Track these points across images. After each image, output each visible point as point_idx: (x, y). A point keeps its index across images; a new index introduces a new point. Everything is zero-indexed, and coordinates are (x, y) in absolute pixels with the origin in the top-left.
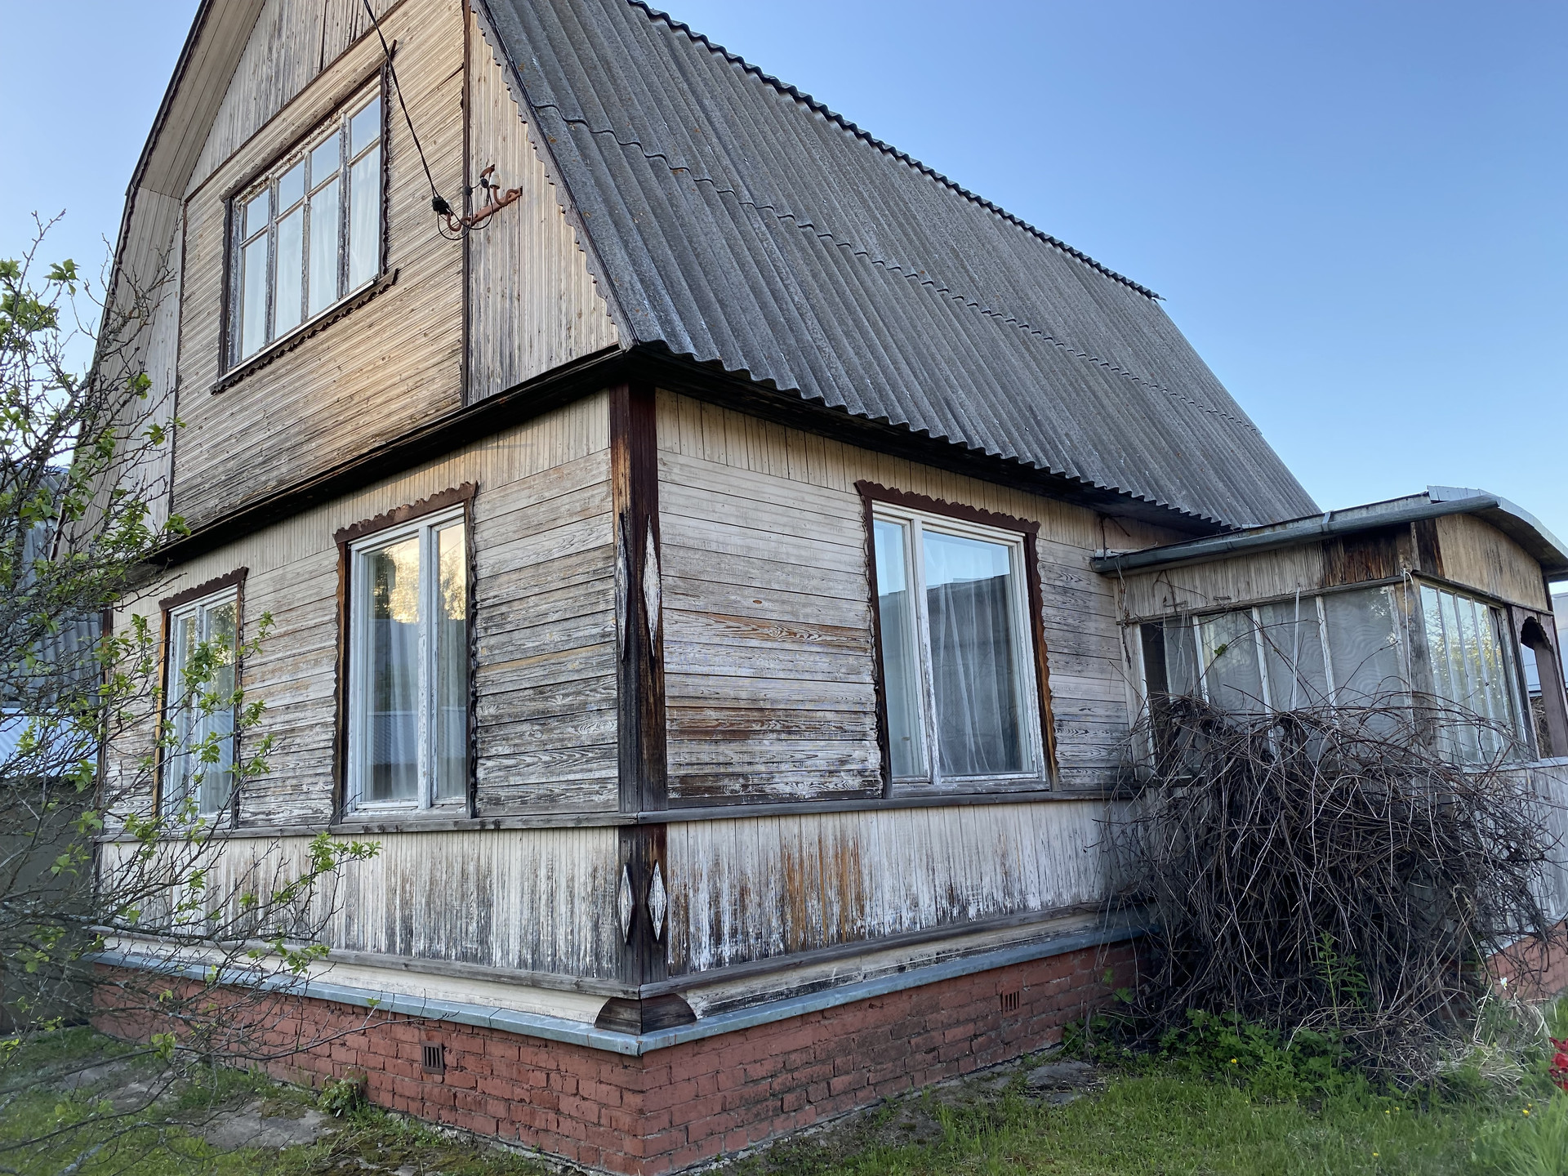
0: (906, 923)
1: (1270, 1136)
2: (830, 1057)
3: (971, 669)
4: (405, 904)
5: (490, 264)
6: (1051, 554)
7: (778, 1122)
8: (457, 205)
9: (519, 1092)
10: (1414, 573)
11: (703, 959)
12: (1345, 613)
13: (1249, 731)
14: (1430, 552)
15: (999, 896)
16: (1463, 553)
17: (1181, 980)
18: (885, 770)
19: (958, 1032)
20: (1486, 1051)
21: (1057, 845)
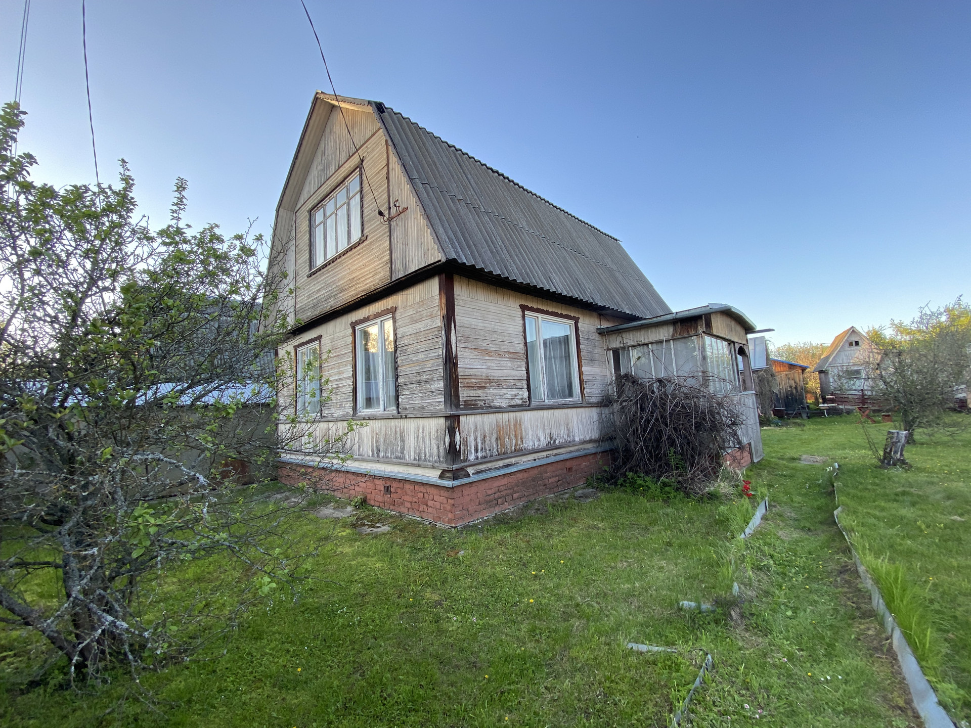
0: (536, 446)
1: (653, 511)
2: (513, 488)
3: (557, 366)
4: (377, 441)
5: (397, 234)
6: (584, 327)
7: (497, 508)
8: (386, 213)
9: (415, 500)
10: (703, 332)
11: (472, 457)
12: (680, 345)
13: (648, 384)
14: (709, 325)
15: (566, 437)
16: (719, 325)
17: (624, 463)
18: (530, 398)
19: (553, 480)
20: (722, 484)
21: (584, 420)
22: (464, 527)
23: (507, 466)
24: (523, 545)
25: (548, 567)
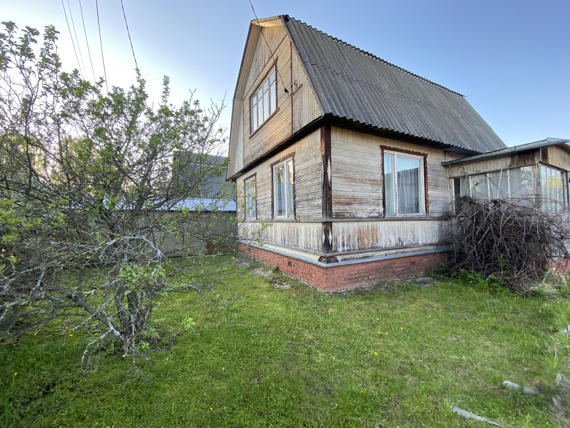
0: (388, 245)
1: (480, 300)
2: (369, 272)
3: (408, 192)
5: (296, 103)
6: (431, 161)
7: (357, 283)
8: (290, 91)
10: (540, 162)
11: (340, 250)
12: (515, 173)
13: (484, 204)
14: (545, 156)
15: (412, 241)
16: (554, 157)
17: (458, 262)
18: (384, 212)
19: (400, 269)
20: (547, 285)
21: (427, 230)
22: (334, 293)
23: (365, 257)
24: (374, 311)
25: (391, 330)
